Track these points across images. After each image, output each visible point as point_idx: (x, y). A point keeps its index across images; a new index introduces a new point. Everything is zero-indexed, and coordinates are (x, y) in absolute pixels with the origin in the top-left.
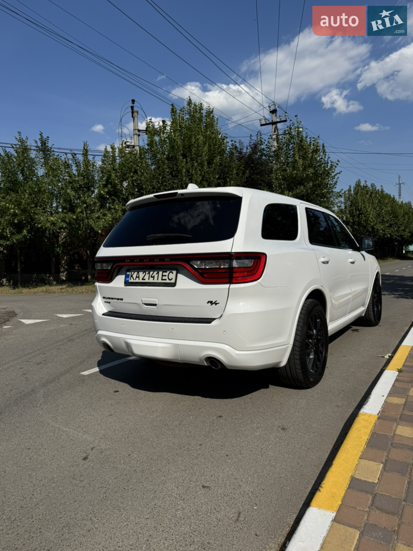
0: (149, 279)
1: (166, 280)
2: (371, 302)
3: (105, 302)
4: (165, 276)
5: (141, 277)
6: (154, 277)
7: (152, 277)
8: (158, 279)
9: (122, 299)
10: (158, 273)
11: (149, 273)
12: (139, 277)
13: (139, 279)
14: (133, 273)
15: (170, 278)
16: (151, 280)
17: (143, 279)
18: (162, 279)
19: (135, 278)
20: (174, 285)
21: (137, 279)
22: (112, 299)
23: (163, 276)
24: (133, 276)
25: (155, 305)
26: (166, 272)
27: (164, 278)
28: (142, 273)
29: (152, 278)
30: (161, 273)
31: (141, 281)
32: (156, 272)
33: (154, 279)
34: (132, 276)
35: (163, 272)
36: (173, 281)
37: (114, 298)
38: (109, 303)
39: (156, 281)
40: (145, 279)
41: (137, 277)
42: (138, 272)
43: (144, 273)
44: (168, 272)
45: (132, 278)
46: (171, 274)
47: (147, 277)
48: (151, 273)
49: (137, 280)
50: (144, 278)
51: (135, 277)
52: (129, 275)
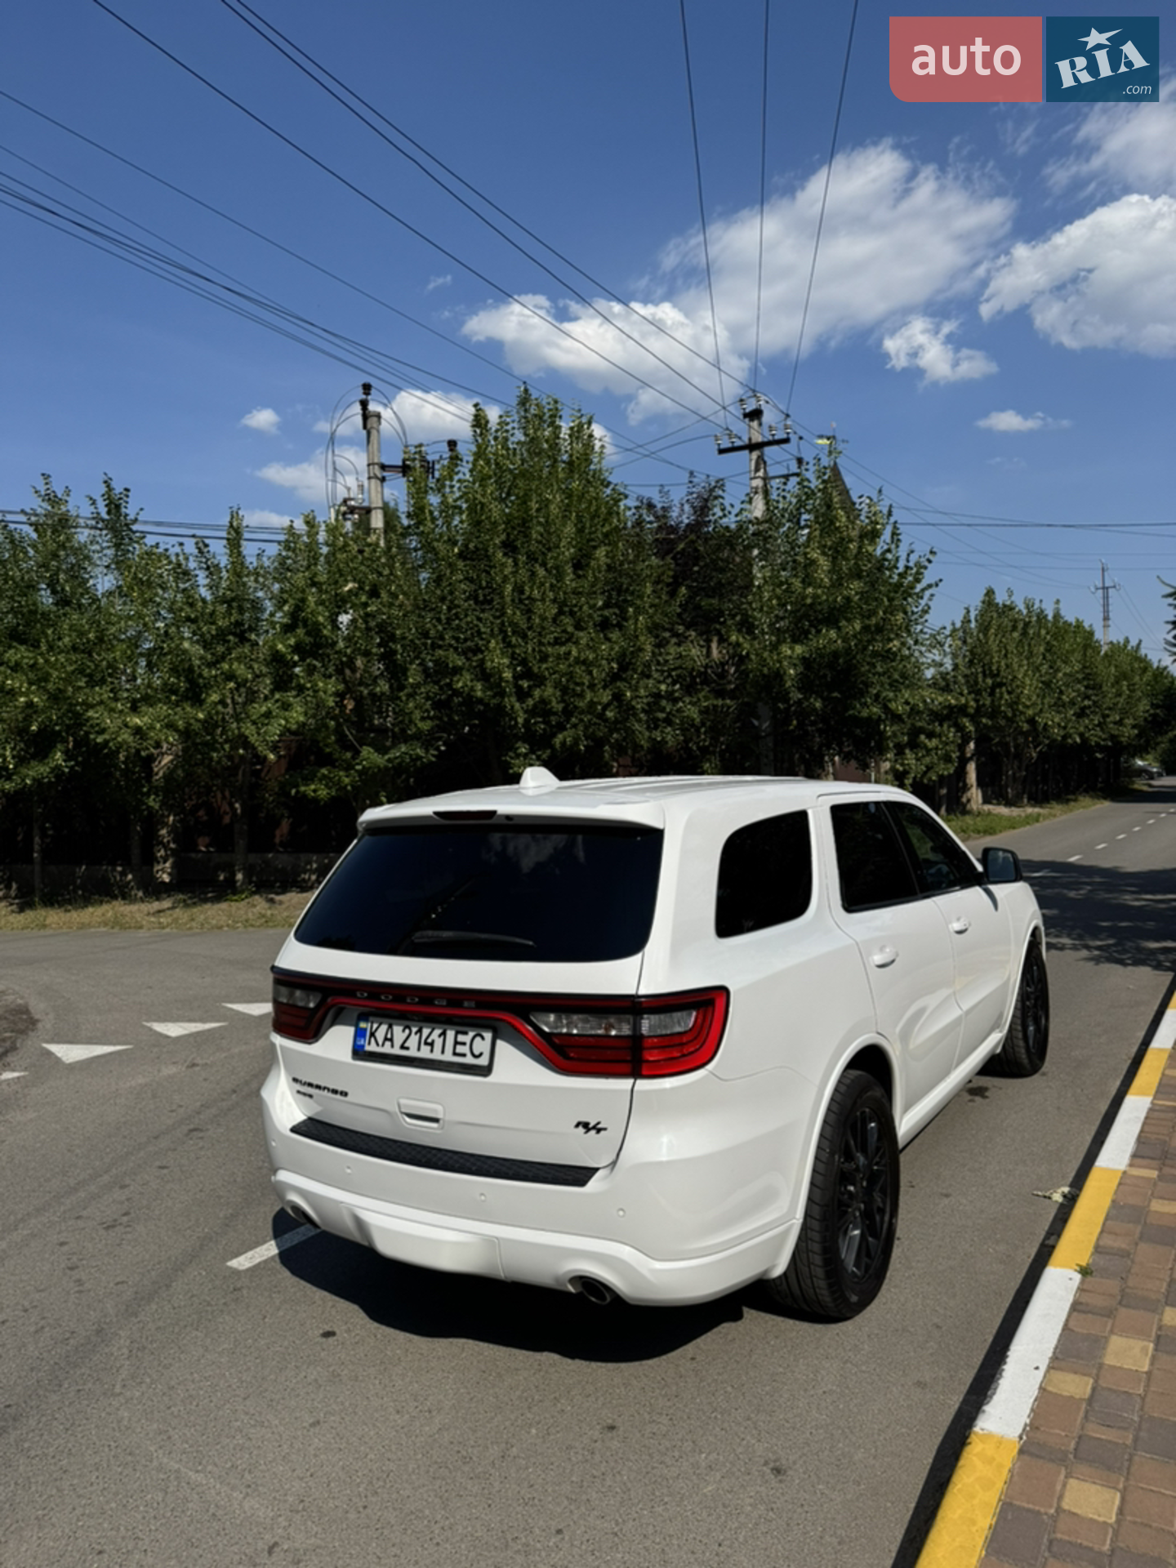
0: (419, 1049)
1: (464, 1055)
2: (1019, 1014)
3: (299, 1092)
4: (464, 1044)
5: (398, 1041)
6: (432, 1044)
7: (426, 1043)
8: (443, 1052)
9: (345, 1094)
10: (444, 1034)
11: (420, 1031)
12: (391, 1040)
13: (392, 1046)
14: (375, 1026)
15: (476, 1052)
16: (425, 1053)
17: (403, 1047)
18: (455, 1054)
19: (380, 1043)
20: (486, 1071)
21: (388, 1044)
22: (318, 1087)
23: (456, 1043)
24: (377, 1034)
25: (436, 1120)
26: (466, 1033)
27: (460, 1049)
28: (401, 1028)
29: (429, 1048)
30: (451, 1034)
31: (397, 1051)
32: (437, 1032)
33: (432, 1051)
34: (372, 1034)
35: (457, 1033)
36: (483, 1061)
37: (325, 1088)
38: (311, 1096)
39: (437, 1055)
40: (407, 1048)
41: (386, 1039)
42: (390, 1026)
43: (407, 1031)
44: (471, 1034)
45: (373, 1040)
46: (478, 1039)
47: (413, 1041)
48: (426, 1031)
49: (387, 1049)
50: (406, 1045)
51: (380, 1038)
52: (365, 1030)
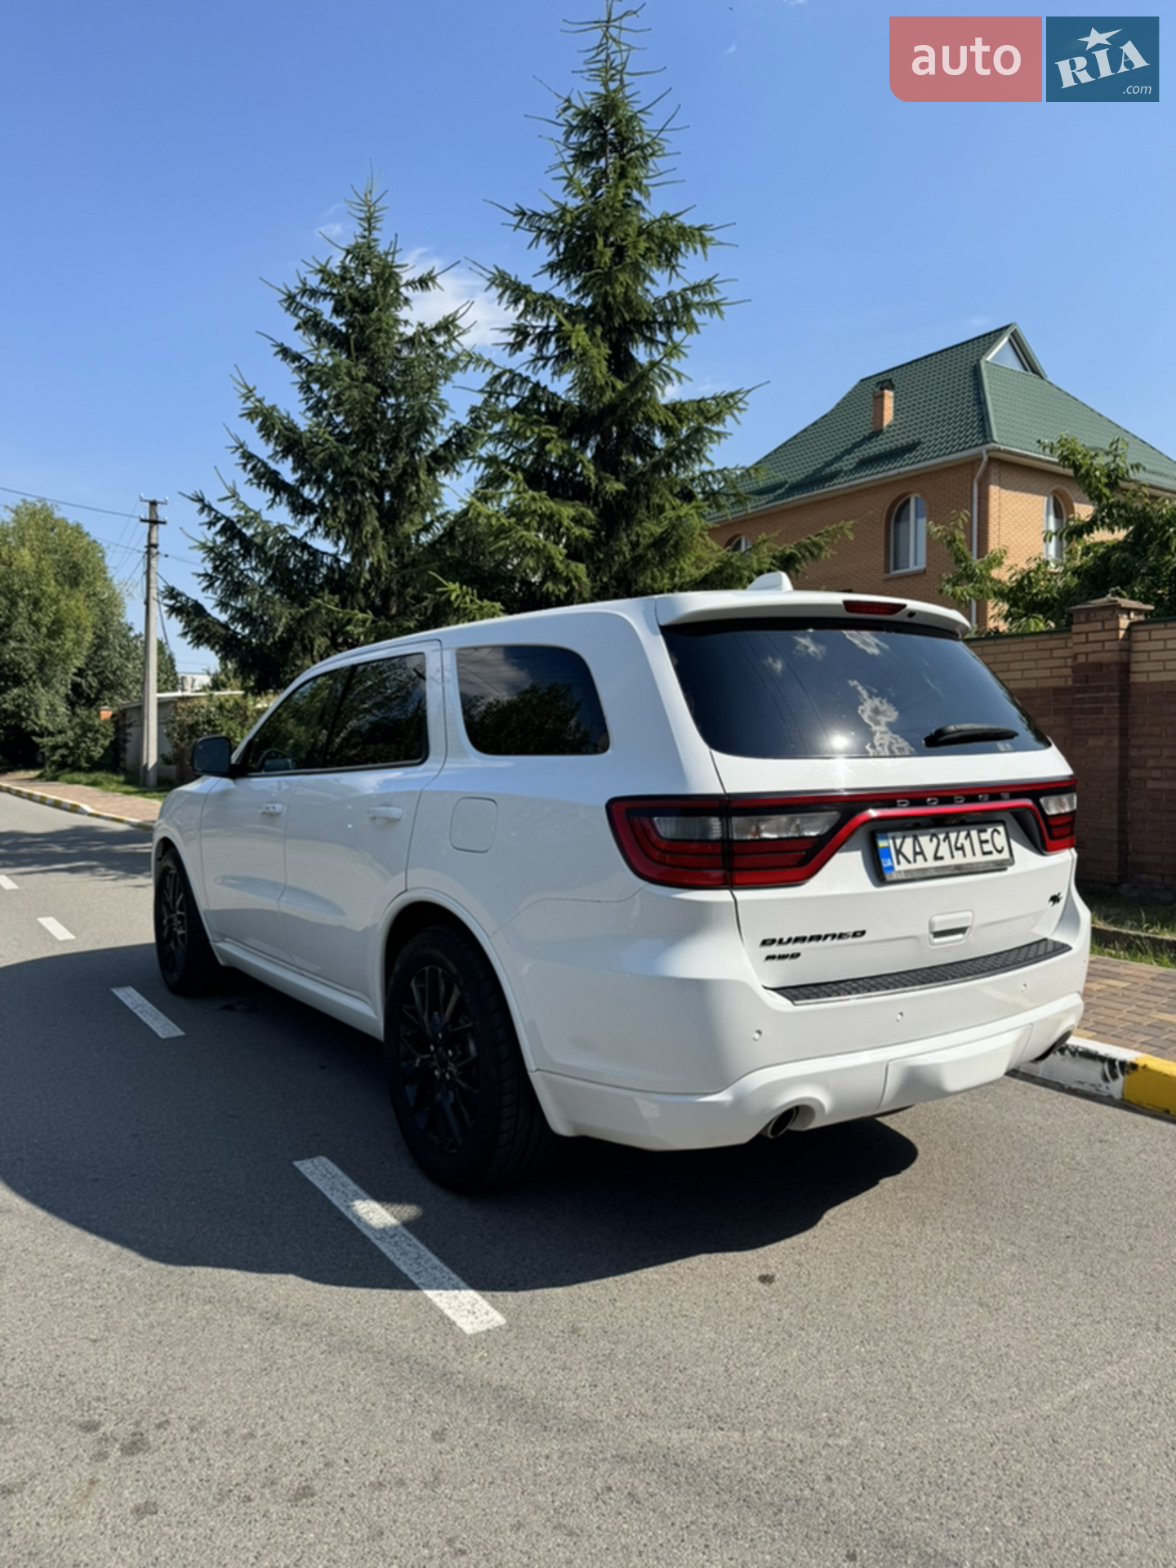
0: (953, 857)
1: (990, 853)
3: (769, 958)
4: (987, 841)
5: (930, 853)
6: (962, 848)
7: (957, 849)
8: (974, 854)
9: (863, 933)
10: (968, 835)
11: (947, 837)
12: (922, 853)
13: (925, 860)
14: (898, 842)
15: (999, 848)
16: (959, 859)
17: (936, 858)
18: (985, 853)
20: (1010, 864)
21: (919, 858)
23: (982, 842)
24: (904, 850)
25: (962, 930)
26: (985, 831)
27: (985, 848)
28: (928, 838)
29: (960, 852)
30: (974, 833)
31: (932, 863)
32: (963, 834)
33: (964, 855)
34: (899, 852)
35: (980, 831)
36: (1005, 854)
39: (970, 859)
40: (942, 858)
41: (916, 854)
42: (915, 838)
43: (935, 840)
44: (990, 830)
45: (901, 857)
46: (997, 834)
47: (944, 850)
48: (953, 836)
49: (920, 863)
50: (939, 854)
51: (909, 854)
52: (888, 848)
